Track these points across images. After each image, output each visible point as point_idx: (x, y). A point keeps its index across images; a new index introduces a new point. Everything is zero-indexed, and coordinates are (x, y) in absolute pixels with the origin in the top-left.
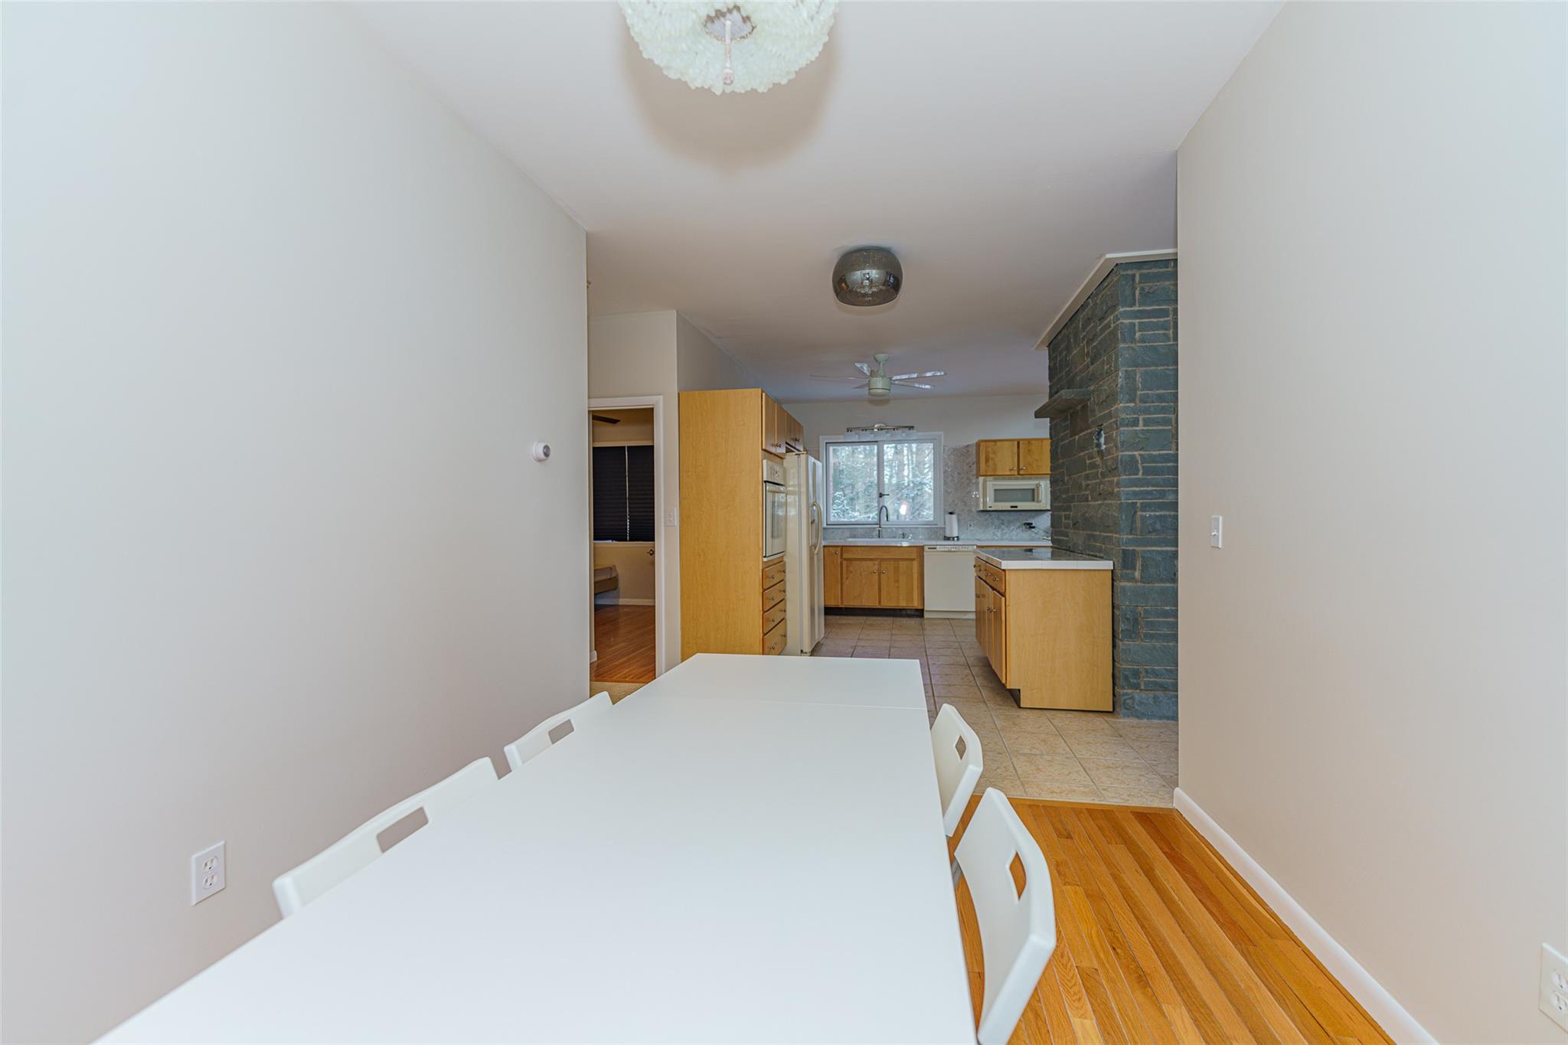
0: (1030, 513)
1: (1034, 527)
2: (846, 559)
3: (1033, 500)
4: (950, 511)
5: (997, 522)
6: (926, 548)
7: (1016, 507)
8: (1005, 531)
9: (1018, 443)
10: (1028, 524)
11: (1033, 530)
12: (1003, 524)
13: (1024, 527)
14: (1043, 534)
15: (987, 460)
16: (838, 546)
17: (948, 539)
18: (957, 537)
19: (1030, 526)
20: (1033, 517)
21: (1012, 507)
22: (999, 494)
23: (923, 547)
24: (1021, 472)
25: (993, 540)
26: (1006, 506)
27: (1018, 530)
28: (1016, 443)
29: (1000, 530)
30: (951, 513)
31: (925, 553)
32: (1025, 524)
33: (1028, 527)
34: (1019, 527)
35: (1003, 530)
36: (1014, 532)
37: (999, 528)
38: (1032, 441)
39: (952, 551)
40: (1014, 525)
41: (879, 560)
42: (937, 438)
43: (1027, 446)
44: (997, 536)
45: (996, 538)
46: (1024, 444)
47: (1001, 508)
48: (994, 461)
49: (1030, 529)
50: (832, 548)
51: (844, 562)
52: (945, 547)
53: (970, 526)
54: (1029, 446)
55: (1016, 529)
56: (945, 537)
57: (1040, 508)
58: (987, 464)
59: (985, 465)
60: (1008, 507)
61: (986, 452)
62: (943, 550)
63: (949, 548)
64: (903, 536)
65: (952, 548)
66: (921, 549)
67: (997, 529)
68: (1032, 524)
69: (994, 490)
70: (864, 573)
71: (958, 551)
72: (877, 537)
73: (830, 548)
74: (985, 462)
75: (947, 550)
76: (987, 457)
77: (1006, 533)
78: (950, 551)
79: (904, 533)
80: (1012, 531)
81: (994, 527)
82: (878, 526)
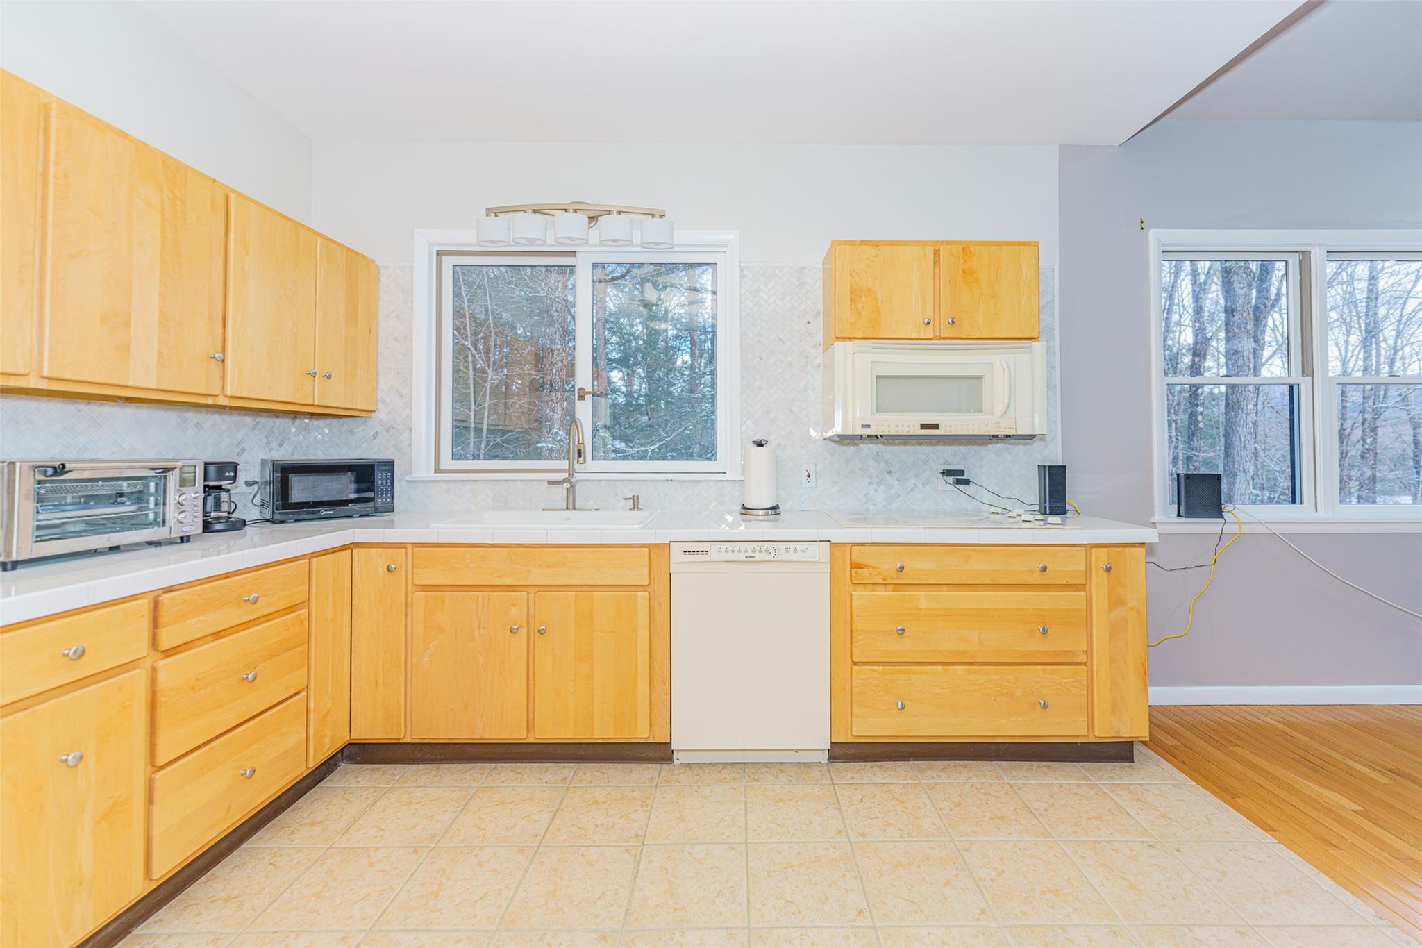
1: (967, 482)
2: (426, 588)
3: (979, 409)
4: (758, 438)
5: (874, 469)
6: (676, 552)
7: (936, 427)
9: (937, 253)
10: (951, 473)
11: (964, 488)
12: (889, 472)
13: (942, 482)
15: (855, 296)
17: (748, 512)
18: (775, 507)
19: (960, 479)
20: (971, 456)
21: (923, 426)
22: (887, 390)
23: (666, 546)
24: (943, 332)
26: (909, 424)
27: (927, 489)
28: (930, 250)
30: (760, 445)
31: (673, 569)
32: (944, 473)
33: (953, 480)
34: (929, 479)
35: (891, 487)
36: (917, 494)
37: (879, 484)
38: (972, 248)
39: (757, 559)
40: (916, 476)
41: (529, 590)
42: (724, 249)
43: (961, 261)
44: (874, 504)
45: (872, 508)
46: (952, 255)
47: (897, 429)
48: (876, 299)
49: (958, 486)
50: (381, 550)
51: (420, 596)
52: (736, 549)
53: (809, 476)
54: (964, 260)
55: (922, 484)
56: (744, 507)
57: (1000, 429)
58: (853, 306)
59: (851, 309)
60: (914, 426)
61: (853, 274)
62: (730, 557)
63: (746, 551)
64: (634, 504)
65: (754, 551)
66: (659, 550)
67: (875, 486)
68: (962, 472)
69: (877, 377)
70: (482, 631)
71: (775, 559)
72: (565, 507)
73: (374, 550)
74: (851, 300)
75: (742, 557)
76: (855, 286)
77: (898, 496)
78: (750, 560)
79: (636, 494)
80: (912, 490)
81: (867, 480)
82: (566, 475)
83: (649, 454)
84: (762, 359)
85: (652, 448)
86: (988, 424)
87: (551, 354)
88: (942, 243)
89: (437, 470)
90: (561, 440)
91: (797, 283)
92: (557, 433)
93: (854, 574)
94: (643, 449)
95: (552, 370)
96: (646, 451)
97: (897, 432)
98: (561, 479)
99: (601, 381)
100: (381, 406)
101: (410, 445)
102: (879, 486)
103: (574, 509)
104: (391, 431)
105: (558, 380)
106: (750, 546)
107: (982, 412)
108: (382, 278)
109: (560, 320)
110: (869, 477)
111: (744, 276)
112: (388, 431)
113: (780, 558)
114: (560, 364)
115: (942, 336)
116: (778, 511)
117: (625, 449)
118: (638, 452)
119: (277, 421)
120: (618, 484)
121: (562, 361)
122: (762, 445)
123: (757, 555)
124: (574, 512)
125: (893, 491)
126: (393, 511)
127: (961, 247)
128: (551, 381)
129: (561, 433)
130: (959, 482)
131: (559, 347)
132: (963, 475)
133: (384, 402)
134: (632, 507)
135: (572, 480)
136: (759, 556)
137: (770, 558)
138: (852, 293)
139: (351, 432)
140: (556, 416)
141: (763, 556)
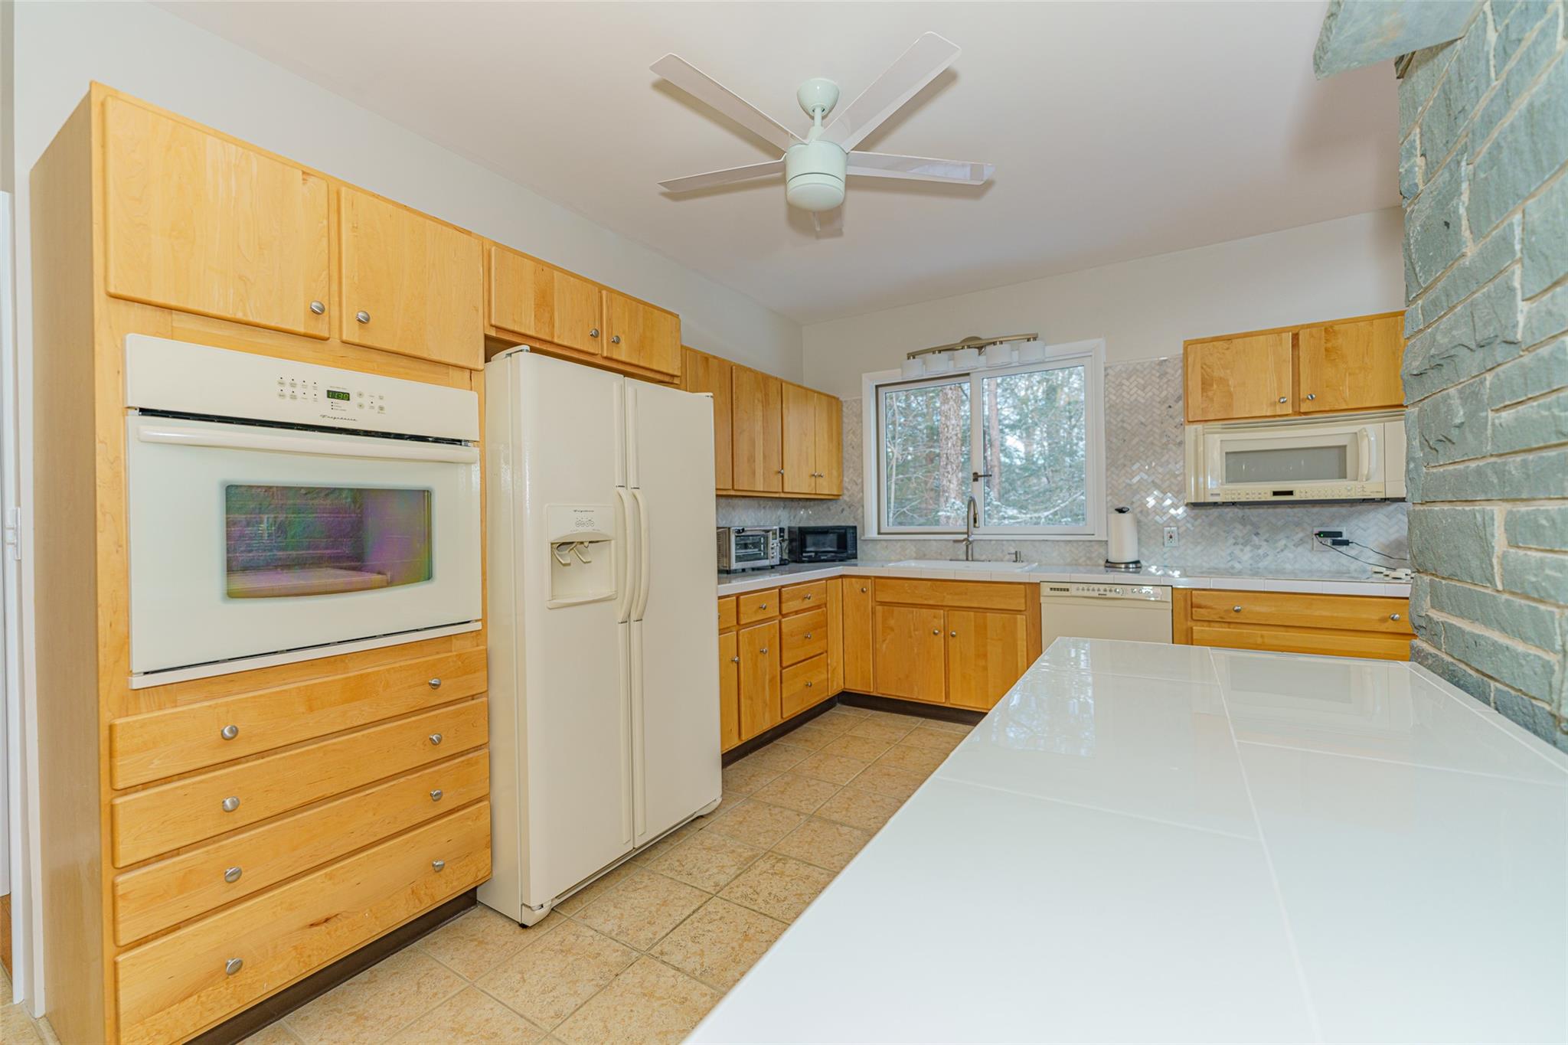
0: (1334, 509)
1: (1346, 543)
2: (883, 603)
3: (1343, 475)
4: (1120, 506)
5: (1239, 531)
6: (1045, 590)
7: (1290, 493)
8: (1261, 552)
9: (1296, 337)
10: (1327, 534)
11: (1343, 548)
12: (1257, 534)
13: (1316, 543)
14: (1375, 558)
15: (1206, 385)
16: (867, 577)
17: (1110, 565)
18: (1137, 562)
19: (1337, 540)
20: (1344, 519)
21: (1275, 493)
22: (1238, 463)
23: (1038, 584)
24: (1304, 408)
25: (1231, 573)
26: (1262, 491)
27: (1300, 549)
28: (1288, 338)
29: (1248, 548)
30: (1121, 511)
31: (1042, 600)
32: (1319, 534)
33: (1329, 541)
34: (1302, 541)
35: (1259, 547)
36: (1288, 554)
37: (1245, 544)
38: (1336, 328)
39: (1107, 596)
40: (1288, 537)
41: (945, 608)
42: (1090, 354)
43: (1323, 341)
44: (1239, 562)
45: (1238, 566)
46: (1312, 336)
47: (1247, 496)
48: (1228, 385)
49: (1334, 547)
50: (857, 580)
51: (879, 608)
52: (1091, 588)
53: (1171, 537)
54: (1326, 340)
55: (1294, 545)
56: (1107, 561)
57: (1365, 493)
58: (1205, 394)
59: (1202, 396)
60: (1265, 493)
61: (1204, 367)
62: (1086, 593)
63: (1099, 590)
64: (1016, 557)
65: (1105, 590)
66: (1033, 589)
67: (1241, 547)
68: (1340, 534)
69: (1227, 453)
70: (917, 633)
71: (1123, 597)
72: (965, 558)
73: (854, 580)
74: (1202, 389)
75: (1096, 594)
76: (1206, 377)
77: (1266, 555)
78: (1102, 597)
79: (1018, 550)
80: (1282, 551)
81: (1232, 541)
82: (966, 536)
83: (1043, 520)
84: (1125, 441)
85: (1046, 514)
86: (1352, 489)
87: (946, 429)
88: (1303, 327)
89: (879, 533)
90: (958, 509)
91: (1158, 374)
92: (954, 503)
93: (1194, 612)
94: (1036, 515)
95: (947, 444)
96: (1039, 517)
97: (1248, 498)
98: (962, 539)
99: (994, 450)
100: (845, 492)
101: (863, 517)
102: (1245, 546)
103: (973, 560)
104: (852, 508)
105: (953, 452)
106: (1102, 587)
107: (1345, 478)
108: (844, 409)
109: (954, 397)
110: (1234, 538)
111: (1108, 374)
112: (850, 508)
113: (1127, 596)
114: (955, 438)
115: (1302, 411)
116: (1139, 565)
117: (1019, 515)
118: (1031, 518)
119: (793, 503)
120: (1005, 543)
121: (956, 435)
122: (1124, 512)
123: (1108, 593)
124: (972, 562)
125: (1260, 551)
126: (856, 558)
127: (1323, 328)
128: (947, 454)
129: (958, 502)
130: (1335, 543)
131: (953, 422)
132: (1341, 536)
133: (847, 489)
134: (1015, 559)
135: (970, 539)
136: (1109, 595)
137: (1119, 596)
138: (1203, 383)
139: (829, 509)
140: (952, 486)
141: (1113, 595)
